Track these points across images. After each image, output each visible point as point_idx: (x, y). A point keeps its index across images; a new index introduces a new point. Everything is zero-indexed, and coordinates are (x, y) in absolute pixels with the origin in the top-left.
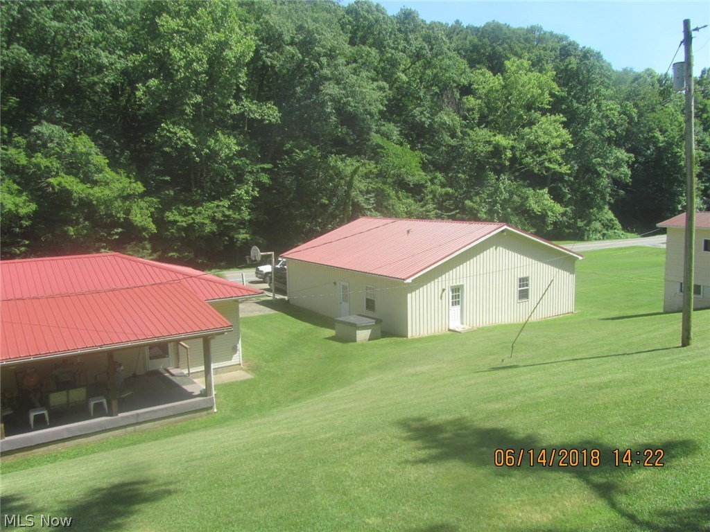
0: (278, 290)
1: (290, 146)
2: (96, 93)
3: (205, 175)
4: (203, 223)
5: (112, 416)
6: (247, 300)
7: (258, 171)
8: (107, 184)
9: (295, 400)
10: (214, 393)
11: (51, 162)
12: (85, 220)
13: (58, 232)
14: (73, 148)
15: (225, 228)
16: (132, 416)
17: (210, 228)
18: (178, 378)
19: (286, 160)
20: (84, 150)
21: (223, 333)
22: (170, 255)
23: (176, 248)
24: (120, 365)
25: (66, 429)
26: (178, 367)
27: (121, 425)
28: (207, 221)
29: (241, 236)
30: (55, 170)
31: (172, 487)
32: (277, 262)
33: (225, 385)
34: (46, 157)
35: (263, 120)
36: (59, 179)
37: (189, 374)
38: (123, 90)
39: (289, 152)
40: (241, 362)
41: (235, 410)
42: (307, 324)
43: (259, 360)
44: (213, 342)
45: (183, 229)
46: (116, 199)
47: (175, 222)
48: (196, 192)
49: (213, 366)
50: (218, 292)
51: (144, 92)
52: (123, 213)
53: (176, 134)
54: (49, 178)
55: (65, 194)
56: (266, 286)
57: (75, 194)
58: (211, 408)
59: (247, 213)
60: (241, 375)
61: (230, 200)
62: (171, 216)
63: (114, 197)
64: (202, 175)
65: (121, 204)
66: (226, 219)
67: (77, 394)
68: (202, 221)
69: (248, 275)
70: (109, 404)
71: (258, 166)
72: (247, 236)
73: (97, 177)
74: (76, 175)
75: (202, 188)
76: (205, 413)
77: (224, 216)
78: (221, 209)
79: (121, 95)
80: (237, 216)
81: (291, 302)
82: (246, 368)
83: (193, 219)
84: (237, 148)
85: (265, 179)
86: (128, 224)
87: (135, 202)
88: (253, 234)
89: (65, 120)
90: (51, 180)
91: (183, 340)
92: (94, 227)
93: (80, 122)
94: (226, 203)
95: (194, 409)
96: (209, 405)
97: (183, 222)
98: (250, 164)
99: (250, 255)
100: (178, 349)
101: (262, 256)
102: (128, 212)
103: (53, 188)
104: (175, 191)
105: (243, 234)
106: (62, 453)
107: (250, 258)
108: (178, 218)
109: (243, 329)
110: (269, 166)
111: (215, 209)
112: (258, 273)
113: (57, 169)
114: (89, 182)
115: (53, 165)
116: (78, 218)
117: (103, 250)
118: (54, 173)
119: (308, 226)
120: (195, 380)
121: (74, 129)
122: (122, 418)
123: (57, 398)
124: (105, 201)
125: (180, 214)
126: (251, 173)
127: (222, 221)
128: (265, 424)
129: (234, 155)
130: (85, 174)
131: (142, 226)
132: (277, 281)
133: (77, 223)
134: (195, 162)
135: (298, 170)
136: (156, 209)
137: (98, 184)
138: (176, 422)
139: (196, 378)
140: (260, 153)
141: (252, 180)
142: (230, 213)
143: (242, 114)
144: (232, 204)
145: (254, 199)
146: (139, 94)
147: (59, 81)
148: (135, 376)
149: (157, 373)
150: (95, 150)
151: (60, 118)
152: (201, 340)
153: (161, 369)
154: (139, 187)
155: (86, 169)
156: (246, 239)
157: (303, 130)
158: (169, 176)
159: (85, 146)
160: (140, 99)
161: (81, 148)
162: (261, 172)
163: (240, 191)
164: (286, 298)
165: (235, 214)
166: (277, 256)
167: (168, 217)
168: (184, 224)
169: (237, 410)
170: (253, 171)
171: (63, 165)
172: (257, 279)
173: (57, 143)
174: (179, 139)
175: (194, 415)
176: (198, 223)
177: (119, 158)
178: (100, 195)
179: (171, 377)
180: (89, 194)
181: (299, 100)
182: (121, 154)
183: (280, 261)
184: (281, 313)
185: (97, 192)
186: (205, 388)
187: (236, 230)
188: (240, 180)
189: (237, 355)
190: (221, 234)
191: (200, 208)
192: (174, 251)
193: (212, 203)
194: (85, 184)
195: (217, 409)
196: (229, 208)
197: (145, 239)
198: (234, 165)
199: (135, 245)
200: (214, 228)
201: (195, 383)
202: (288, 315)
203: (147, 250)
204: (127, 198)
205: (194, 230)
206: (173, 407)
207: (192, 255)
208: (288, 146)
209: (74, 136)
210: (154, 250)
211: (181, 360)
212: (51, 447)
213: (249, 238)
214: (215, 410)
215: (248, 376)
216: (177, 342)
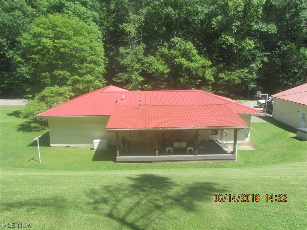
0: (268, 112)
1: (280, 43)
2: (195, 24)
3: (237, 58)
4: (235, 79)
5: (195, 155)
6: (255, 115)
7: (263, 56)
8: (197, 61)
9: (273, 163)
10: (236, 153)
11: (176, 53)
12: (187, 76)
13: (177, 80)
14: (185, 47)
15: (244, 82)
16: (203, 156)
17: (238, 81)
18: (221, 145)
19: (277, 50)
20: (189, 48)
21: (243, 129)
22: (219, 92)
23: (222, 89)
24: (199, 136)
25: (179, 157)
26: (222, 140)
27: (198, 159)
28: (236, 78)
29: (252, 86)
30: (178, 56)
31: (226, 189)
32: (269, 99)
33: (241, 151)
34: (175, 51)
35: (268, 32)
36: (179, 59)
37: (226, 143)
38: (205, 21)
39: (279, 47)
40: (249, 142)
41: (245, 162)
42: (281, 129)
43: (257, 142)
44: (239, 132)
45: (226, 81)
46: (200, 67)
47: (223, 78)
48: (233, 65)
49: (237, 142)
50: (242, 110)
51: (216, 22)
52: (202, 74)
53: (227, 39)
54: (175, 59)
55: (181, 65)
56: (262, 109)
57: (184, 65)
58: (235, 159)
59: (256, 75)
60: (248, 148)
61: (248, 69)
62: (221, 75)
63: (199, 67)
64: (236, 58)
65: (201, 70)
66: (245, 78)
67: (184, 144)
68: (234, 78)
69: (254, 103)
70: (194, 150)
71: (263, 54)
72: (255, 85)
73: (193, 58)
74: (185, 58)
75: (235, 63)
76: (231, 161)
77: (245, 76)
78: (244, 73)
79: (204, 24)
80: (250, 77)
81: (274, 118)
82: (251, 145)
83: (231, 77)
84: (254, 45)
85: (266, 60)
86: (203, 78)
87: (207, 69)
88: (258, 85)
89: (183, 36)
90: (176, 60)
91: (225, 129)
92: (190, 79)
93: (188, 36)
94: (246, 70)
95: (227, 159)
96: (234, 158)
97: (226, 78)
98: (260, 53)
99: (256, 95)
100: (222, 132)
101: (262, 96)
102: (204, 73)
103: (177, 63)
104: (223, 65)
105: (253, 84)
106: (176, 165)
107: (256, 96)
108: (224, 76)
109: (251, 128)
110: (269, 53)
111: (241, 73)
112: (258, 103)
113: (179, 55)
114: (189, 61)
115: (177, 54)
116: (184, 75)
117: (193, 88)
118: (177, 57)
119: (285, 82)
120: (229, 147)
121: (186, 39)
122: (199, 157)
123: (176, 145)
124: (195, 68)
125: (225, 75)
126: (259, 57)
127: (243, 79)
128: (261, 171)
129: (252, 48)
130: (189, 57)
131: (209, 79)
132: (268, 108)
133: (184, 77)
134: (234, 52)
135: (283, 55)
136: (215, 72)
137: (193, 61)
138: (219, 162)
139: (229, 146)
140: (264, 47)
141: (259, 60)
142: (248, 75)
143: (258, 29)
144: (249, 71)
145: (260, 69)
146: (213, 23)
147: (182, 20)
148: (204, 140)
149: (213, 141)
150: (193, 47)
151: (181, 35)
152: (234, 130)
153: (214, 139)
154: (209, 63)
155: (189, 55)
156: (254, 87)
157: (288, 35)
158: (221, 58)
159: (189, 46)
160: (214, 25)
161: (188, 47)
162: (264, 56)
163: (254, 65)
164: (271, 116)
165: (250, 75)
166: (269, 96)
167: (220, 76)
168: (226, 79)
169: (246, 163)
170: (260, 56)
171: (181, 54)
172: (258, 106)
173: (179, 45)
174: (229, 42)
175: (227, 161)
176: (232, 79)
177: (202, 51)
178: (194, 66)
179: (218, 144)
180: (190, 65)
181: (287, 21)
182: (203, 49)
183: (270, 98)
184: (268, 123)
185: (193, 65)
186: (233, 150)
187: (250, 83)
188: (254, 60)
189: (247, 139)
190: (242, 84)
191: (234, 72)
192: (221, 90)
193: (240, 70)
194: (188, 61)
195: (237, 160)
196: (247, 73)
197: (209, 85)
198: (252, 53)
199: (206, 87)
200: (240, 81)
201: (228, 148)
202: (272, 124)
203: (210, 89)
204: (204, 67)
205: (230, 82)
206: (219, 156)
207: (228, 93)
208: (279, 44)
209: (186, 42)
210: (213, 90)
211: (223, 137)
212: (173, 162)
213: (255, 87)
214: (236, 161)
215: (252, 149)
216: (222, 130)
